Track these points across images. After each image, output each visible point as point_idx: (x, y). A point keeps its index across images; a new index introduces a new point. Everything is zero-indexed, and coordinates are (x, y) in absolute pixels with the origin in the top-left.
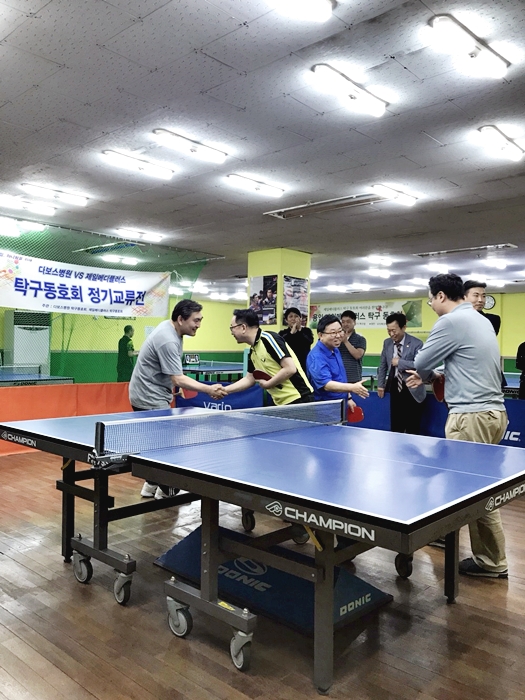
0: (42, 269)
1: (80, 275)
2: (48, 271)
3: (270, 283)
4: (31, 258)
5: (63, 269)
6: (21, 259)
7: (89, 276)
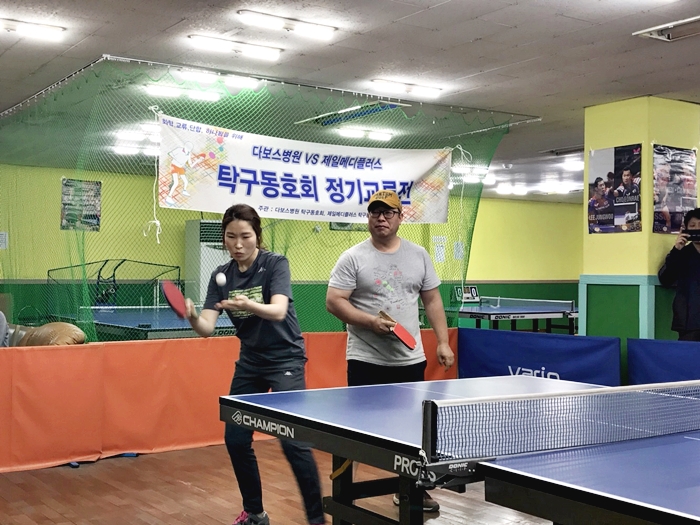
0: (257, 151)
1: (313, 159)
2: (266, 153)
3: (627, 159)
4: (240, 133)
5: (288, 149)
6: (226, 135)
7: (328, 160)
